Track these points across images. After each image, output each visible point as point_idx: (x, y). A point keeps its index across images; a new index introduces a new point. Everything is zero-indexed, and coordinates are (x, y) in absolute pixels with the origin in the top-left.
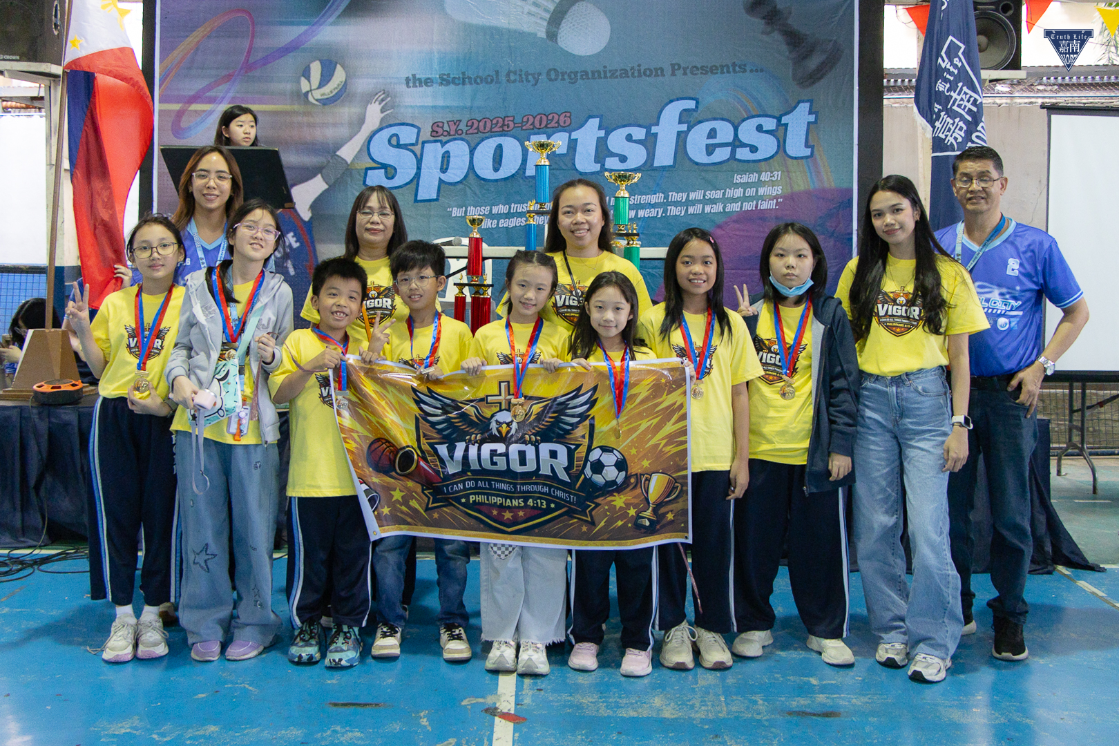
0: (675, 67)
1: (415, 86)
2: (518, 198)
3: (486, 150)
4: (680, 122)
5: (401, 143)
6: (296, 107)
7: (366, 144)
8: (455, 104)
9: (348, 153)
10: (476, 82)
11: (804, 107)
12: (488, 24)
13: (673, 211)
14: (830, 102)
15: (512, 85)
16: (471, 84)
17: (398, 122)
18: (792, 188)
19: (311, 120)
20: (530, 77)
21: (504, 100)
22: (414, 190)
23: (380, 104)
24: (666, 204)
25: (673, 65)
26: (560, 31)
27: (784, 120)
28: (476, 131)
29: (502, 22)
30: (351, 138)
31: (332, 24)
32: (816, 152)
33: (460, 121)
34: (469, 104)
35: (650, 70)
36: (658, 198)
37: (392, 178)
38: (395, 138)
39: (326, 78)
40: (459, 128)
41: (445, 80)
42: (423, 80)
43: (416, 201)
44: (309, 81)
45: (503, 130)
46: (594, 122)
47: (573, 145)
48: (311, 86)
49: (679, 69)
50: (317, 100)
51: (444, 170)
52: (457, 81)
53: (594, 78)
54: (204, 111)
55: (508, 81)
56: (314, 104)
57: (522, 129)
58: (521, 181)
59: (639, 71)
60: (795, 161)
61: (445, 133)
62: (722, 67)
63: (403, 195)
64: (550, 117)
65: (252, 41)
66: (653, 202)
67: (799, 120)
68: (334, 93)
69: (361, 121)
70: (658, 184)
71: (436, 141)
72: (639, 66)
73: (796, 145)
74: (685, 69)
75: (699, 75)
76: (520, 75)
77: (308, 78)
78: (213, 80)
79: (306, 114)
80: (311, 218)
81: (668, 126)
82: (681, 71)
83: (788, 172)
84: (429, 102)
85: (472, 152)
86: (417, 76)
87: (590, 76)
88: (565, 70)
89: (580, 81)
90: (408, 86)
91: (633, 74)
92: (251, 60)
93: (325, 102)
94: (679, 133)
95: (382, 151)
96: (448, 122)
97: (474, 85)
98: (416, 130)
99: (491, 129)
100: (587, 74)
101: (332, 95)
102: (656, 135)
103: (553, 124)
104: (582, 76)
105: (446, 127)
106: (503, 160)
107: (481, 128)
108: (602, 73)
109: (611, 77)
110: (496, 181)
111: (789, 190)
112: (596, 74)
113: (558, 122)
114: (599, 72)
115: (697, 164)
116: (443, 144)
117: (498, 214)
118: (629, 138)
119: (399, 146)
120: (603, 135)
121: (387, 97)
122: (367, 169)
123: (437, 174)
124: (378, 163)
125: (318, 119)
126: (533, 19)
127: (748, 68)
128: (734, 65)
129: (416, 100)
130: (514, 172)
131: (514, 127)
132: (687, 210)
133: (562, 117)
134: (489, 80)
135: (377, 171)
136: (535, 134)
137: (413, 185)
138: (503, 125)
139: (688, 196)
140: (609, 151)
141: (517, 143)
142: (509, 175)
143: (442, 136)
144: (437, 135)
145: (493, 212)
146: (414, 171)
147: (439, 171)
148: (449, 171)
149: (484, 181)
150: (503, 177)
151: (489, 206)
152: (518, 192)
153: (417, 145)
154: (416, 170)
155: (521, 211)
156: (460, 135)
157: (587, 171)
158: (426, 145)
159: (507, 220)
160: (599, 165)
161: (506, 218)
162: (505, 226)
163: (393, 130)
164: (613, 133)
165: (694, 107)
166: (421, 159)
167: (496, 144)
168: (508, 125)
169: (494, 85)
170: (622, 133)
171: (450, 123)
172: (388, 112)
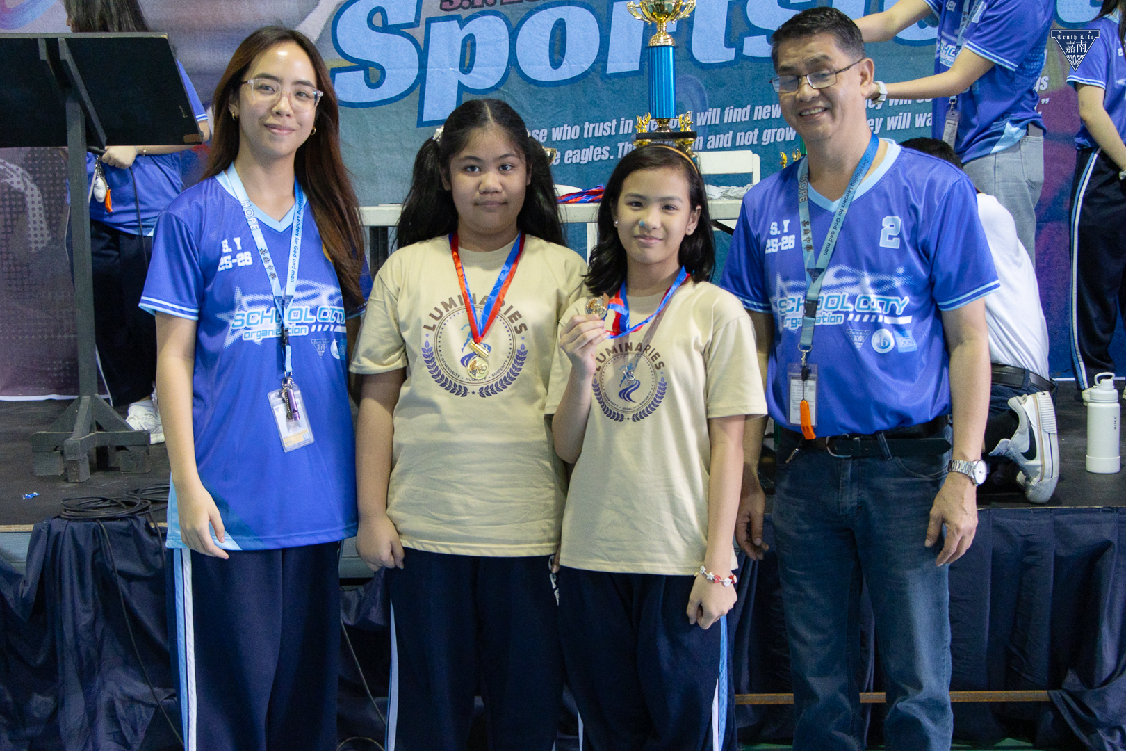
2: (595, 112)
3: (537, 29)
5: (391, 22)
7: (330, 26)
22: (417, 104)
30: (303, 18)
37: (378, 84)
38: (378, 15)
43: (421, 123)
51: (466, 67)
58: (600, 83)
63: (396, 112)
71: (449, 18)
73: (1075, 2)
85: (513, 35)
95: (358, 39)
106: (568, 48)
110: (558, 84)
111: (1062, 83)
116: (462, 23)
117: (561, 141)
119: (386, 29)
123: (454, 75)
124: (353, 60)
130: (586, 67)
132: (885, 124)
135: (351, 73)
137: (414, 97)
140: (749, 23)
141: (591, 16)
142: (579, 72)
143: (460, 9)
144: (451, 7)
145: (554, 139)
146: (415, 72)
147: (457, 69)
148: (474, 69)
149: (536, 85)
150: (568, 77)
151: (546, 127)
152: (595, 102)
153: (418, 26)
154: (417, 70)
155: (600, 135)
156: (492, 5)
157: (712, 62)
158: (433, 25)
159: (579, 151)
160: (734, 49)
161: (576, 148)
162: (574, 162)
163: (376, 2)
166: (426, 51)
167: (555, 19)
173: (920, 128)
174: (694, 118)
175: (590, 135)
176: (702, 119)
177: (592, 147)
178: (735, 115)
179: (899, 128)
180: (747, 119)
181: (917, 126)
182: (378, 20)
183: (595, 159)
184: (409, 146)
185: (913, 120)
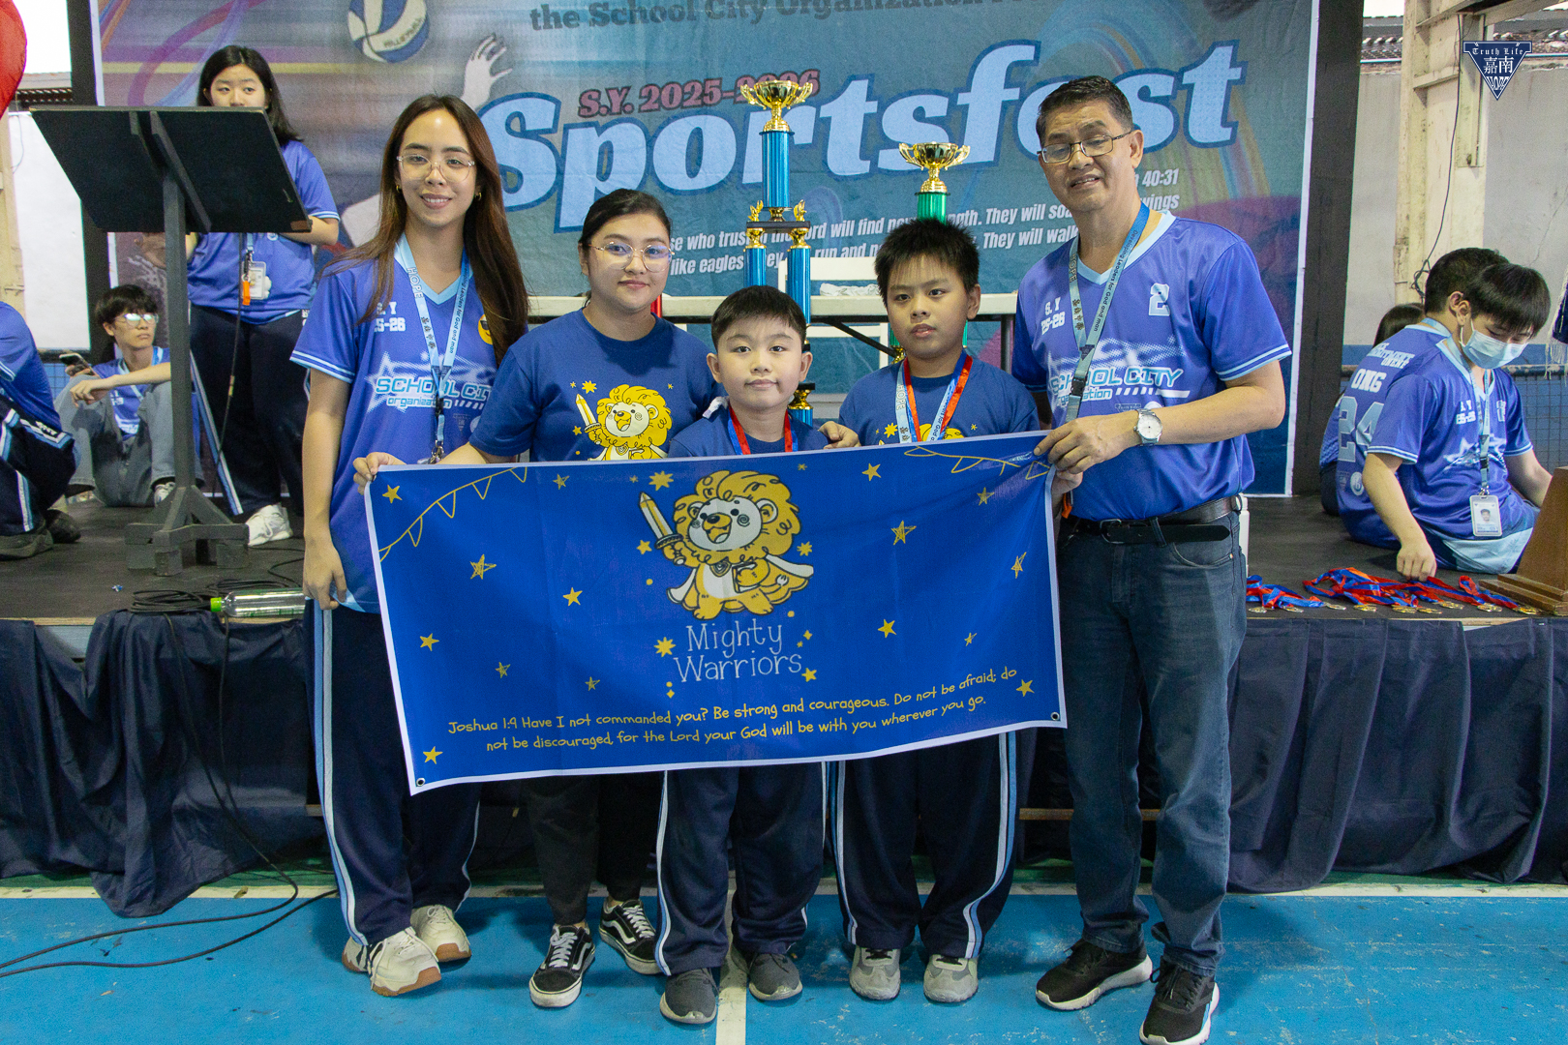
1: (547, 26)
2: (732, 222)
3: (675, 137)
4: (1008, 85)
5: (529, 127)
6: (343, 67)
8: (617, 58)
10: (654, 19)
11: (1223, 54)
13: (995, 240)
14: (1269, 44)
15: (717, 22)
16: (644, 18)
17: (521, 91)
18: (1196, 199)
19: (371, 89)
20: (748, 9)
21: (704, 48)
22: (554, 210)
23: (488, 59)
28: (656, 106)
32: (1240, 135)
33: (628, 88)
34: (641, 57)
36: (969, 218)
37: (515, 189)
38: (517, 120)
39: (391, 12)
40: (628, 100)
41: (600, 16)
42: (562, 16)
43: (557, 229)
44: (363, 19)
45: (703, 104)
46: (859, 88)
47: (822, 127)
48: (366, 27)
50: (379, 54)
51: (603, 175)
52: (620, 17)
54: (181, 76)
55: (709, 15)
56: (375, 62)
57: (735, 102)
58: (735, 193)
60: (1203, 151)
61: (603, 111)
63: (533, 218)
67: (1213, 77)
68: (408, 40)
70: (968, 195)
71: (587, 125)
73: (1206, 123)
76: (730, 5)
77: (361, 14)
78: (192, 19)
79: (359, 78)
81: (987, 92)
83: (1191, 169)
84: (574, 55)
85: (650, 143)
86: (552, 9)
87: (852, 5)
89: (834, 15)
90: (536, 27)
91: (927, 0)
93: (395, 56)
94: (1005, 105)
96: (607, 90)
97: (651, 22)
98: (552, 106)
99: (683, 100)
100: (846, 0)
101: (403, 44)
102: (966, 107)
104: (838, 4)
105: (604, 100)
106: (704, 157)
107: (665, 100)
109: (887, 6)
110: (694, 192)
111: (1194, 202)
112: (864, 1)
116: (601, 130)
117: (697, 250)
118: (919, 115)
119: (525, 134)
120: (875, 110)
121: (499, 47)
123: (592, 182)
125: (383, 88)
129: (551, 52)
130: (722, 177)
131: (722, 98)
132: (1017, 238)
133: (805, 78)
134: (677, 14)
137: (551, 204)
138: (703, 94)
139: (1019, 213)
140: (885, 138)
141: (728, 126)
142: (714, 182)
143: (598, 116)
144: (590, 114)
145: (689, 248)
146: (552, 179)
147: (595, 176)
148: (611, 176)
149: (673, 193)
150: (705, 187)
151: (681, 236)
152: (731, 212)
153: (556, 132)
154: (555, 176)
155: (735, 244)
156: (630, 113)
157: (847, 174)
158: (571, 131)
159: (714, 260)
160: (869, 162)
161: (712, 257)
162: (709, 271)
163: (514, 106)
164: (892, 106)
165: (1032, 58)
166: (564, 157)
167: (692, 128)
168: (711, 95)
169: (685, 24)
170: (907, 105)
171: (611, 93)
172: (503, 74)
173: (1051, 243)
174: (829, 229)
175: (725, 245)
176: (837, 231)
177: (727, 256)
178: (869, 227)
179: (1030, 243)
180: (881, 231)
181: (1049, 241)
182: (516, 126)
183: (730, 268)
184: (546, 251)
185: (1045, 236)
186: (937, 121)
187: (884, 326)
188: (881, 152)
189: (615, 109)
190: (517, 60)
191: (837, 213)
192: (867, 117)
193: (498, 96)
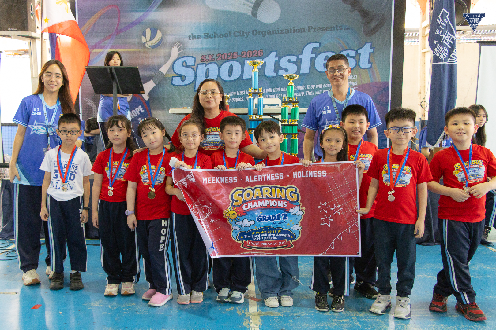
0: (310, 28)
1: (193, 39)
2: (240, 89)
3: (225, 67)
4: (312, 53)
6: (140, 50)
7: (172, 66)
8: (211, 47)
9: (164, 70)
10: (220, 36)
11: (368, 45)
12: (225, 10)
13: (309, 93)
14: (380, 43)
15: (237, 37)
17: (186, 55)
18: (362, 82)
19: (147, 55)
20: (245, 34)
21: (233, 44)
23: (177, 47)
24: (306, 90)
25: (309, 27)
26: (258, 12)
27: (359, 51)
28: (221, 59)
29: (231, 9)
30: (165, 63)
31: (154, 11)
32: (373, 66)
33: (214, 54)
34: (217, 47)
35: (299, 30)
36: (302, 87)
37: (184, 81)
38: (185, 63)
39: (153, 36)
40: (213, 57)
41: (206, 36)
42: (196, 36)
44: (146, 38)
45: (233, 58)
46: (273, 54)
47: (264, 64)
48: (146, 40)
49: (312, 29)
50: (149, 46)
52: (212, 36)
53: (273, 34)
54: (99, 52)
55: (235, 36)
56: (148, 48)
57: (241, 58)
58: (241, 81)
59: (294, 30)
60: (363, 70)
61: (207, 60)
62: (331, 27)
63: (189, 88)
64: (254, 52)
65: (119, 20)
66: (300, 90)
67: (366, 51)
69: (169, 55)
70: (302, 81)
71: (203, 64)
72: (294, 28)
73: (364, 63)
74: (314, 29)
75: (321, 32)
76: (240, 33)
77: (145, 36)
78: (102, 38)
79: (144, 52)
80: (149, 99)
81: (307, 55)
82: (313, 29)
83: (360, 75)
84: (199, 46)
85: (219, 68)
86: (194, 34)
88: (260, 30)
89: (267, 35)
90: (190, 39)
91: (291, 31)
92: (119, 29)
93: (154, 47)
94: (312, 58)
95: (179, 69)
97: (219, 38)
98: (194, 59)
99: (228, 57)
100: (270, 32)
101: (156, 44)
102: (301, 59)
103: (255, 55)
104: (268, 33)
105: (207, 57)
106: (233, 72)
107: (223, 57)
108: (277, 31)
109: (281, 33)
110: (230, 81)
111: (361, 83)
112: (275, 32)
113: (257, 54)
114: (275, 31)
115: (319, 72)
116: (206, 65)
118: (289, 61)
119: (187, 66)
120: (277, 60)
121: (181, 44)
122: (173, 77)
124: (178, 74)
125: (151, 55)
126: (246, 7)
127: (343, 28)
128: (337, 26)
129: (194, 45)
130: (238, 77)
131: (238, 57)
132: (315, 93)
133: (259, 51)
134: (226, 36)
135: (177, 78)
136: (247, 60)
137: (193, 84)
138: (233, 56)
139: (315, 86)
140: (280, 67)
141: (239, 64)
142: (236, 78)
143: (206, 62)
144: (204, 61)
146: (193, 78)
149: (224, 81)
150: (233, 79)
151: (227, 92)
152: (240, 86)
153: (195, 66)
155: (241, 94)
156: (214, 61)
157: (270, 76)
158: (198, 65)
160: (276, 73)
161: (235, 98)
163: (184, 59)
164: (282, 59)
165: (318, 46)
166: (197, 72)
167: (230, 65)
168: (235, 56)
169: (228, 38)
170: (286, 58)
171: (209, 56)
172: (181, 51)
174: (266, 90)
175: (238, 95)
176: (268, 91)
177: (239, 97)
178: (276, 90)
180: (279, 91)
182: (184, 64)
183: (240, 101)
186: (293, 62)
187: (280, 115)
188: (279, 71)
189: (210, 60)
190: (185, 47)
191: (268, 87)
192: (276, 61)
193: (180, 57)
